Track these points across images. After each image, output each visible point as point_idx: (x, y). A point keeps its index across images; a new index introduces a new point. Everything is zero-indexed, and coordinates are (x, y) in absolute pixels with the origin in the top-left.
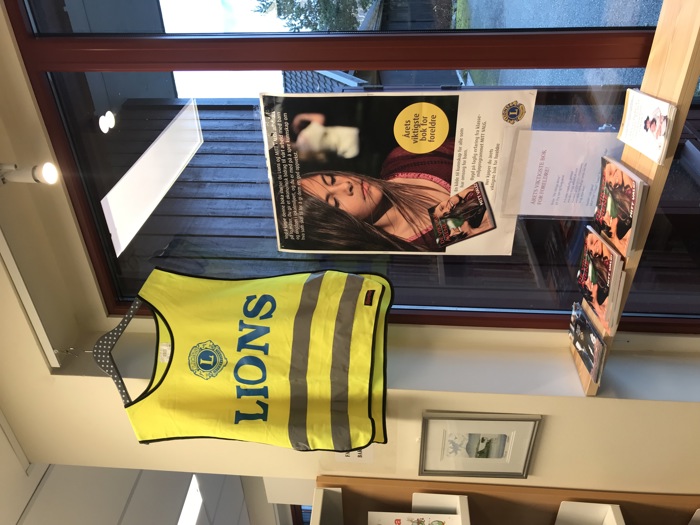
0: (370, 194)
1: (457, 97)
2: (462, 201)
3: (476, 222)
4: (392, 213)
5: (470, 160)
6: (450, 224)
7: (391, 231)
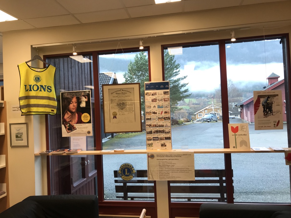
0: (73, 110)
1: (91, 123)
2: (73, 126)
3: (69, 129)
4: (70, 114)
5: (81, 126)
6: (68, 125)
7: (66, 114)
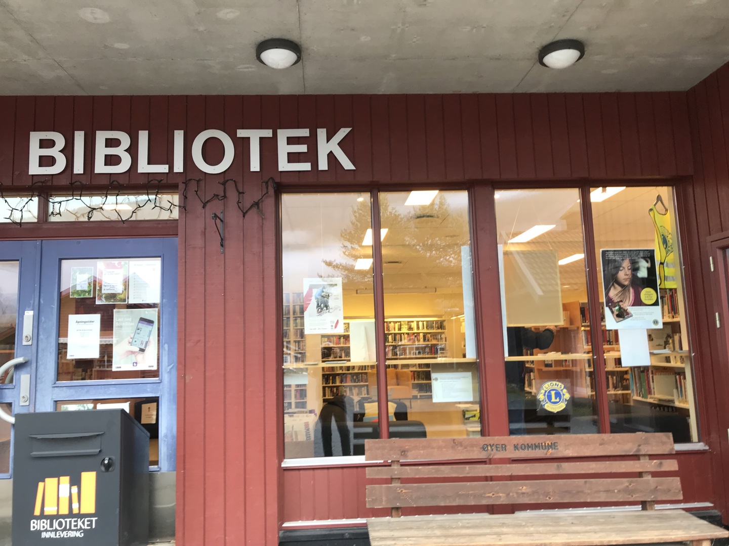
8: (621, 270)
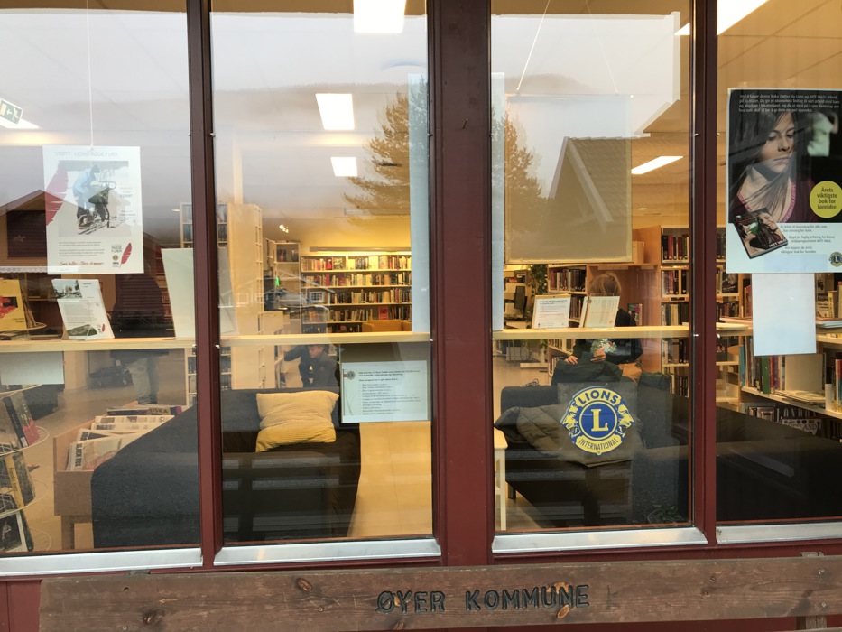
8: (772, 139)
